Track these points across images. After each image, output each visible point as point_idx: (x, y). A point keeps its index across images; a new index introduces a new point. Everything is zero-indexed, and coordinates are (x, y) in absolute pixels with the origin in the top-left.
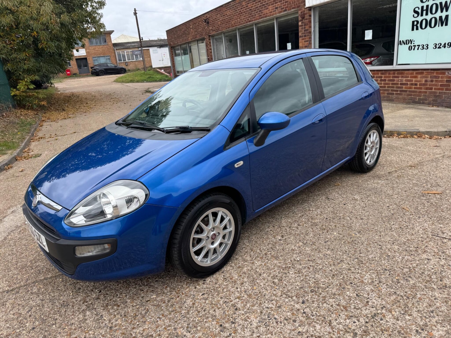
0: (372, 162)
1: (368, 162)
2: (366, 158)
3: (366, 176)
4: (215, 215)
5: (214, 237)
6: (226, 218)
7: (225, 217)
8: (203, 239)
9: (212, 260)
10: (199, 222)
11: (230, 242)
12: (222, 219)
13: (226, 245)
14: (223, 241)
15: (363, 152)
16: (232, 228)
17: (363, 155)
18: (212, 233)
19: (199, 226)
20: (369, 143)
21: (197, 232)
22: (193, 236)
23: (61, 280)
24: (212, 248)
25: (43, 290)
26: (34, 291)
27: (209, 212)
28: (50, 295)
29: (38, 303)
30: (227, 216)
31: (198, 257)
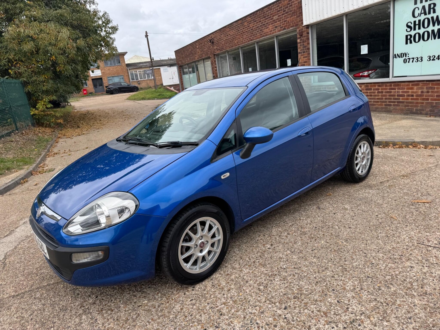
0: (364, 172)
1: (360, 172)
2: (357, 168)
3: (357, 186)
4: (203, 224)
5: (203, 245)
6: (215, 227)
7: (213, 226)
8: (192, 247)
9: (201, 268)
10: (187, 230)
11: (219, 251)
12: (210, 228)
13: (215, 253)
14: (212, 249)
15: (354, 162)
16: (220, 237)
17: (353, 166)
18: (201, 241)
19: (187, 234)
20: (360, 154)
21: (185, 240)
22: (181, 244)
23: (62, 286)
24: (201, 256)
25: (45, 295)
26: (37, 296)
27: (197, 221)
28: (51, 300)
29: (40, 307)
30: (215, 225)
31: (187, 264)
